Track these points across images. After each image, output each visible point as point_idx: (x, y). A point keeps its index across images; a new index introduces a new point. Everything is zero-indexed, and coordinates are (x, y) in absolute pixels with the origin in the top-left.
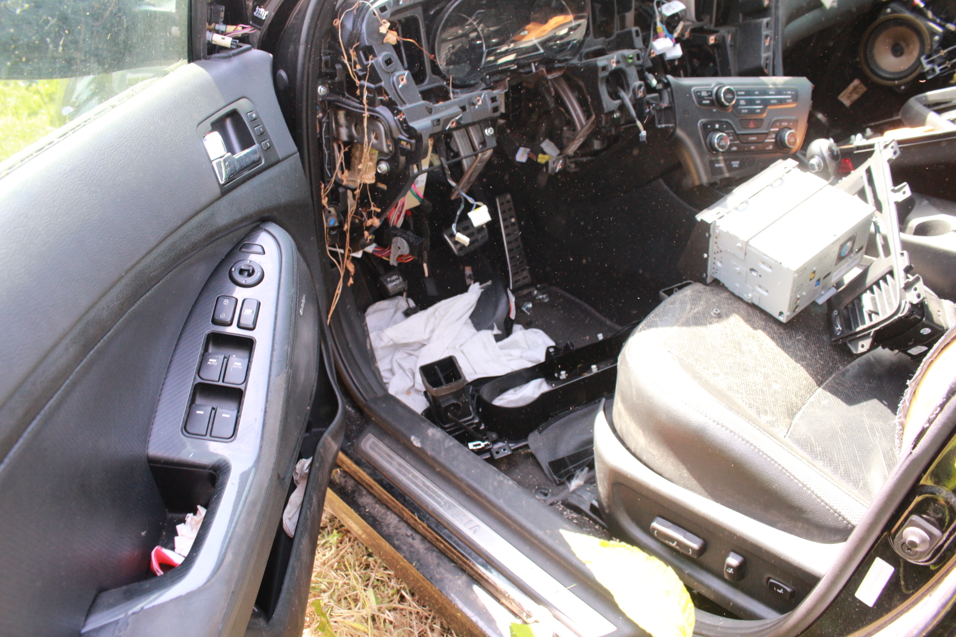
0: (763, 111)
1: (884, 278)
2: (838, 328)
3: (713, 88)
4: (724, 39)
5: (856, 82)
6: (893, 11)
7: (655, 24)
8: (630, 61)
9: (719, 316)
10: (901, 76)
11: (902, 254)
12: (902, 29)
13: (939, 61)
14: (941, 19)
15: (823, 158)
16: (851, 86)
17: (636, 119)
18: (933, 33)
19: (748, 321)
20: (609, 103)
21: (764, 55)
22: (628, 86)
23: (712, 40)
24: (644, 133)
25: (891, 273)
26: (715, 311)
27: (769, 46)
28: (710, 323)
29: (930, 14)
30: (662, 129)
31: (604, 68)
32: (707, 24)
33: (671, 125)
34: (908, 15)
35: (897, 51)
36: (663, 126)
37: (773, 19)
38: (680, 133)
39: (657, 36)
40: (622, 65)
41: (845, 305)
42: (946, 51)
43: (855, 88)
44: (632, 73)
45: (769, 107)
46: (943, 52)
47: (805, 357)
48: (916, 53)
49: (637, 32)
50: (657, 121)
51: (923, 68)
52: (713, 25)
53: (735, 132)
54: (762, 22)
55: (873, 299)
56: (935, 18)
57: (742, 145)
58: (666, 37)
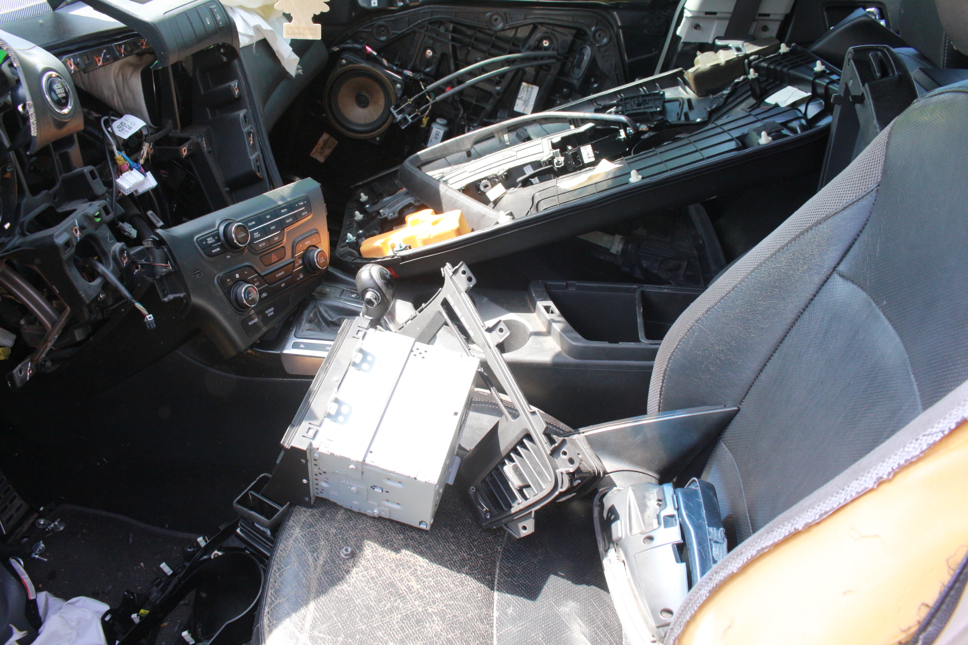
0: (281, 236)
1: (521, 443)
2: (484, 510)
3: (218, 230)
4: (198, 145)
5: (325, 136)
6: (349, 62)
7: (112, 154)
8: (98, 220)
9: (353, 555)
10: (373, 127)
11: (533, 413)
12: (361, 79)
13: (409, 110)
14: (396, 65)
15: (379, 289)
16: (321, 141)
17: (133, 301)
18: (395, 81)
19: (384, 544)
20: (88, 289)
21: (252, 157)
22: (105, 254)
23: (184, 151)
24: (150, 317)
25: (528, 436)
26: (346, 553)
27: (254, 144)
28: (348, 572)
29: (385, 62)
30: (171, 301)
31: (68, 244)
32: (173, 129)
33: (182, 295)
34: (364, 65)
35: (363, 102)
36: (171, 297)
37: (250, 111)
38: (196, 300)
39: (120, 172)
40: (90, 230)
41: (482, 479)
42: (412, 99)
43: (325, 143)
44: (105, 233)
45: (286, 230)
46: (410, 101)
47: (464, 559)
48: (382, 102)
49: (92, 173)
50: (161, 294)
51: (394, 117)
52: (178, 131)
53: (259, 275)
54: (239, 116)
55: (516, 469)
56: (391, 65)
57: (271, 286)
58: (131, 168)
